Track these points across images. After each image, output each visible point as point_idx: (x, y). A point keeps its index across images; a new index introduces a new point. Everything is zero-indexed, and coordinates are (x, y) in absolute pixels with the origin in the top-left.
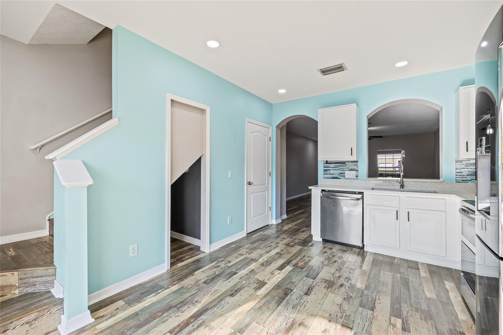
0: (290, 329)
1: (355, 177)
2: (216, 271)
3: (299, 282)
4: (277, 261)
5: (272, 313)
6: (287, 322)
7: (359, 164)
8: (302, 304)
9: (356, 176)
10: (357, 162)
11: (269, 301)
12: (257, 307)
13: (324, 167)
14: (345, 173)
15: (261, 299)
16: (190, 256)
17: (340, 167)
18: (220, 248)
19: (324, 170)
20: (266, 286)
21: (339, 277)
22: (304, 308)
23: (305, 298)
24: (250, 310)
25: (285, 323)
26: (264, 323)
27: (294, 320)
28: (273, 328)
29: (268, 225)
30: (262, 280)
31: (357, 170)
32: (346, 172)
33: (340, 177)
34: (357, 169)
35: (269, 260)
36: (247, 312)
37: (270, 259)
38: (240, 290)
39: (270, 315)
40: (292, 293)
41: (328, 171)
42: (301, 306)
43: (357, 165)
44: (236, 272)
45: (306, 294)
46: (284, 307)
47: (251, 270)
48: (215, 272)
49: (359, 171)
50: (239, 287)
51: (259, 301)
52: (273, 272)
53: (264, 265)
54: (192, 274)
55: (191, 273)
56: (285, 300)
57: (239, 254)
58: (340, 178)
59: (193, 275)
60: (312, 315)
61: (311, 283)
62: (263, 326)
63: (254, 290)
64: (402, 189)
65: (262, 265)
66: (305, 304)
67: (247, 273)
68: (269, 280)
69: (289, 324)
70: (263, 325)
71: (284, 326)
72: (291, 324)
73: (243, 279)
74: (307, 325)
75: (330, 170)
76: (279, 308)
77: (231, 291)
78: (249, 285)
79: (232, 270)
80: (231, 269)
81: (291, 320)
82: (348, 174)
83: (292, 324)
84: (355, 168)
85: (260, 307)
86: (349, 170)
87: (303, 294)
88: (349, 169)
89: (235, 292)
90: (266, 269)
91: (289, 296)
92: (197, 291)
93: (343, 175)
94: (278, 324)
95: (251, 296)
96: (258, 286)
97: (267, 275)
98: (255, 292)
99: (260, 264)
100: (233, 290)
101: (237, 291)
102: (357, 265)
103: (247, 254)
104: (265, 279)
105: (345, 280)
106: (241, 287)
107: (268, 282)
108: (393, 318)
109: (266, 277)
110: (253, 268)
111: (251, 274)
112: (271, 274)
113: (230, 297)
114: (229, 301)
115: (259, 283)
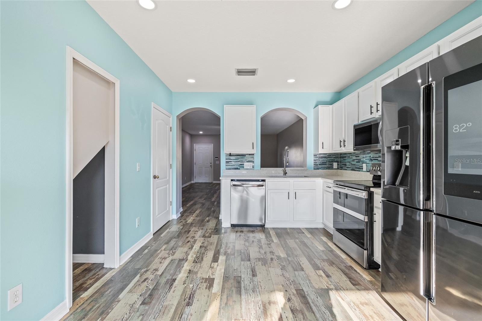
0: (266, 311)
1: (252, 168)
2: (148, 285)
3: (240, 268)
4: (206, 255)
5: (241, 304)
6: (259, 306)
7: (255, 156)
8: (257, 285)
9: (253, 167)
11: (230, 294)
12: (223, 305)
13: (226, 159)
14: (244, 164)
15: (221, 296)
16: (94, 278)
17: (240, 159)
18: (131, 257)
19: (226, 162)
20: (216, 282)
21: (265, 253)
22: (261, 288)
23: (255, 279)
24: (219, 311)
25: (258, 308)
26: (242, 317)
27: (262, 302)
28: (252, 317)
29: (169, 221)
30: (208, 277)
31: (254, 162)
32: (245, 163)
33: (240, 168)
34: (253, 161)
35: (198, 256)
36: (219, 314)
37: (199, 254)
38: (193, 295)
39: (241, 307)
40: (242, 279)
41: (230, 163)
42: (258, 288)
43: (253, 157)
44: (173, 278)
45: (254, 275)
46: (247, 295)
47: (188, 271)
48: (147, 287)
49: (255, 162)
50: (190, 293)
51: (221, 299)
52: (212, 266)
53: (197, 262)
54: (117, 300)
55: (114, 300)
56: (242, 288)
57: (161, 258)
58: (239, 169)
59: (119, 301)
60: (271, 292)
61: (250, 265)
63: (207, 290)
64: (285, 176)
65: (195, 262)
66: (260, 285)
67: (186, 275)
68: (214, 275)
69: (262, 308)
70: (242, 319)
71: (259, 312)
72: (263, 307)
73: (187, 283)
74: (275, 301)
75: (231, 162)
76: (243, 297)
77: (184, 300)
78: (198, 287)
79: (167, 278)
80: (165, 277)
81: (260, 303)
82: (247, 165)
83: (264, 306)
84: (252, 159)
85: (226, 304)
86: (247, 162)
87: (252, 277)
88: (247, 161)
89: (189, 299)
90: (203, 265)
91: (242, 283)
92: (141, 317)
93: (242, 166)
94: (253, 312)
95: (210, 297)
96: (208, 285)
97: (208, 271)
98: (209, 291)
99: (192, 262)
100: (185, 299)
101: (192, 298)
102: (269, 240)
103: (170, 255)
104: (209, 275)
105: (271, 254)
106: (192, 293)
107: (214, 277)
108: (317, 271)
109: (209, 273)
110: (188, 268)
111: (191, 275)
112: (211, 269)
113: (188, 307)
114: (191, 312)
115: (207, 281)
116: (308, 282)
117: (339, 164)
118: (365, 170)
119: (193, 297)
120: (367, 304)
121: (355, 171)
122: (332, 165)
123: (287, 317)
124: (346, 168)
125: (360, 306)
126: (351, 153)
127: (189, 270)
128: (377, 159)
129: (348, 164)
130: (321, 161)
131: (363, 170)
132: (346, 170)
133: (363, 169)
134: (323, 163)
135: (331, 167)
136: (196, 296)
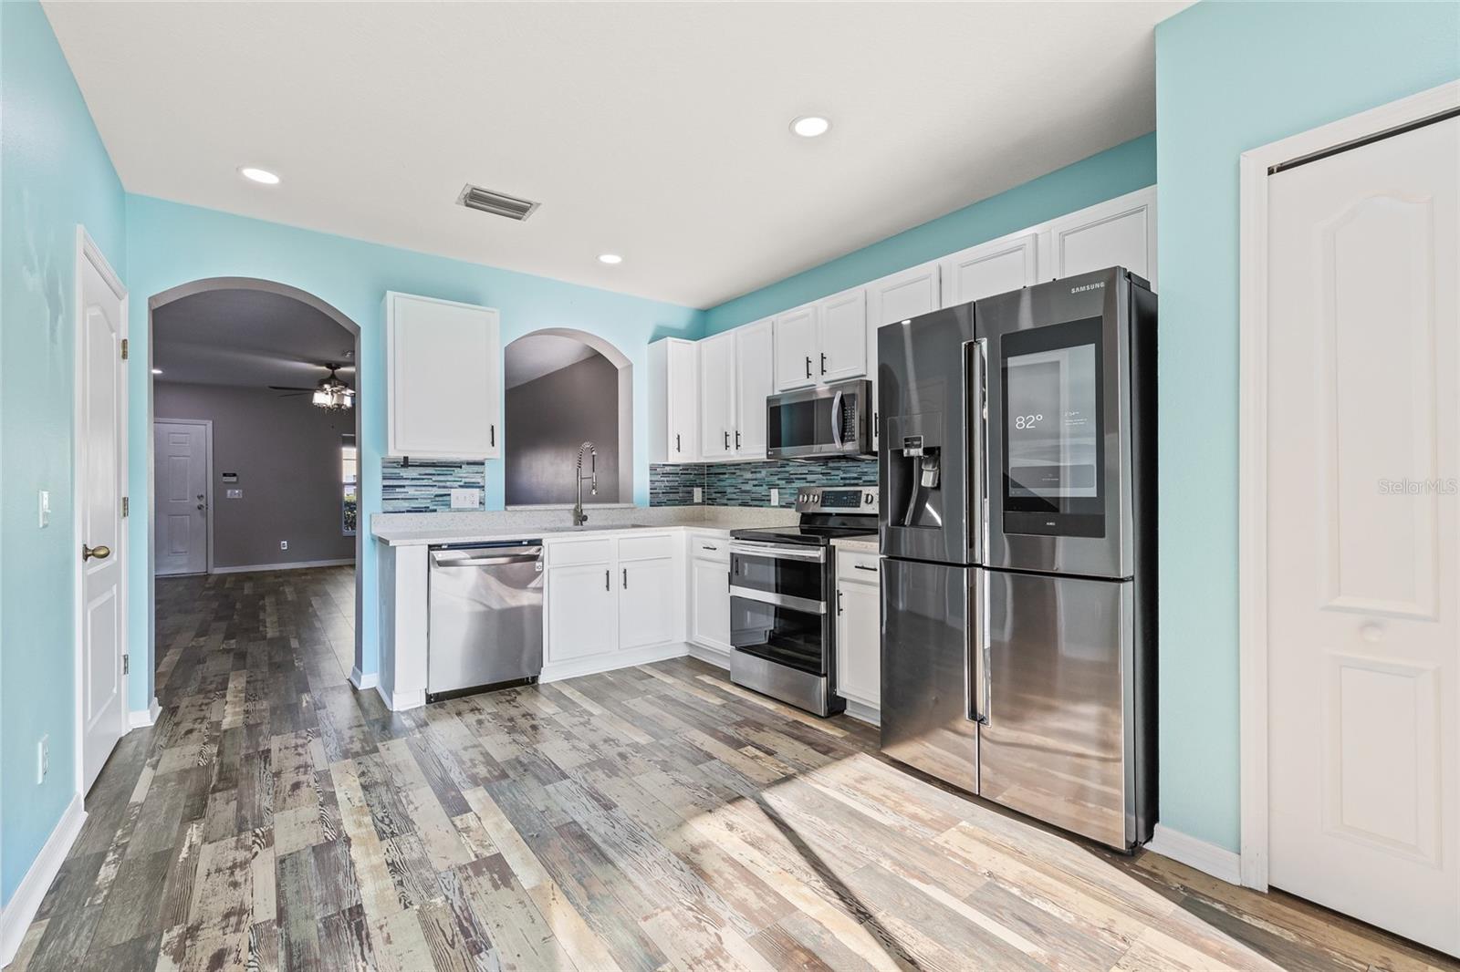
0: (700, 869)
1: (477, 505)
3: (555, 802)
4: (411, 802)
5: (630, 881)
6: (678, 867)
7: (488, 468)
8: (634, 825)
9: (480, 503)
10: (483, 464)
11: (579, 872)
12: (585, 904)
13: (384, 478)
14: (449, 495)
15: (560, 886)
17: (434, 478)
19: (384, 486)
20: (512, 860)
21: (593, 746)
22: (650, 828)
23: (616, 813)
24: (587, 920)
25: (678, 872)
26: (656, 907)
27: (677, 855)
28: (680, 895)
29: (120, 740)
30: (474, 859)
31: (483, 487)
32: (453, 491)
33: (435, 507)
34: (482, 484)
35: (382, 814)
36: (592, 929)
37: (378, 809)
38: (469, 920)
39: (636, 888)
40: (585, 827)
41: (398, 490)
42: (643, 831)
43: (482, 473)
44: (347, 906)
45: (608, 806)
46: (626, 856)
47: (385, 868)
49: (486, 488)
50: (452, 920)
51: (567, 894)
52: (460, 827)
53: (392, 833)
56: (603, 846)
58: (435, 511)
60: (680, 826)
61: (578, 787)
62: (663, 911)
63: (503, 890)
64: (580, 527)
65: (386, 835)
66: (642, 822)
67: (390, 881)
68: (491, 845)
69: (685, 867)
70: (659, 910)
71: (687, 876)
72: (686, 863)
73: (413, 897)
74: (703, 843)
75: (404, 486)
76: (622, 864)
77: (452, 945)
78: (468, 894)
79: (318, 917)
80: (308, 917)
81: (674, 859)
82: (460, 497)
83: (688, 861)
84: (477, 479)
85: (590, 897)
86: (461, 486)
87: (604, 812)
88: (462, 484)
89: (466, 933)
90: (426, 834)
91: (591, 834)
93: (443, 499)
94: (674, 884)
95: (527, 902)
96: (496, 876)
97: (460, 842)
98: (513, 889)
99: (377, 840)
100: (452, 940)
101: (470, 929)
102: (578, 714)
103: (256, 848)
104: (474, 852)
105: (610, 745)
106: (458, 916)
107: (493, 851)
108: (742, 750)
109: (468, 849)
110: (378, 859)
111: (408, 874)
112: (464, 834)
113: (482, 955)
114: (503, 960)
115: (484, 869)
116: (739, 777)
117: (706, 490)
118: (777, 504)
119: (472, 924)
120: (865, 779)
121: (751, 506)
122: (691, 493)
123: (752, 862)
124: (725, 501)
125: (858, 785)
126: (738, 465)
127: (388, 864)
128: (805, 479)
129: (729, 490)
130: (667, 484)
131: (772, 504)
132: (726, 505)
133: (770, 500)
134: (672, 490)
135: (687, 500)
136: (479, 916)
